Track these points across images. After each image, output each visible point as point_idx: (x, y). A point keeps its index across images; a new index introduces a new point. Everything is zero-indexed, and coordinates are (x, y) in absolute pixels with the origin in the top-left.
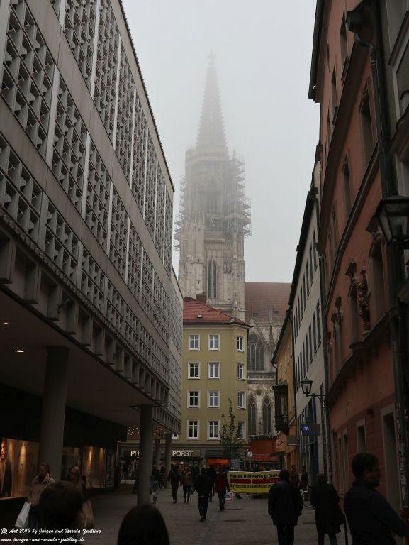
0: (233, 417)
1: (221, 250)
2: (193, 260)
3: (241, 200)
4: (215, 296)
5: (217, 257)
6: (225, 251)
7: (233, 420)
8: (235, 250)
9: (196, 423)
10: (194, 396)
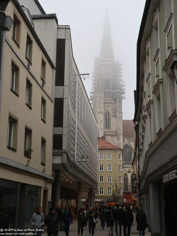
0: (117, 187)
1: (111, 106)
2: (99, 111)
3: (121, 83)
4: (109, 128)
5: (110, 110)
6: (114, 107)
7: (117, 188)
8: (118, 107)
9: (102, 189)
10: (102, 178)
